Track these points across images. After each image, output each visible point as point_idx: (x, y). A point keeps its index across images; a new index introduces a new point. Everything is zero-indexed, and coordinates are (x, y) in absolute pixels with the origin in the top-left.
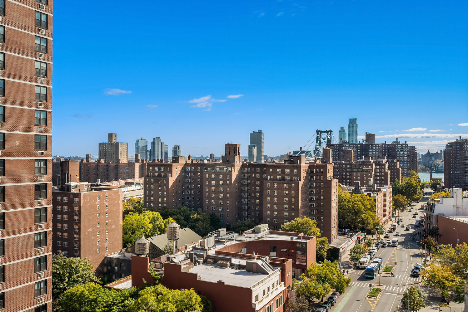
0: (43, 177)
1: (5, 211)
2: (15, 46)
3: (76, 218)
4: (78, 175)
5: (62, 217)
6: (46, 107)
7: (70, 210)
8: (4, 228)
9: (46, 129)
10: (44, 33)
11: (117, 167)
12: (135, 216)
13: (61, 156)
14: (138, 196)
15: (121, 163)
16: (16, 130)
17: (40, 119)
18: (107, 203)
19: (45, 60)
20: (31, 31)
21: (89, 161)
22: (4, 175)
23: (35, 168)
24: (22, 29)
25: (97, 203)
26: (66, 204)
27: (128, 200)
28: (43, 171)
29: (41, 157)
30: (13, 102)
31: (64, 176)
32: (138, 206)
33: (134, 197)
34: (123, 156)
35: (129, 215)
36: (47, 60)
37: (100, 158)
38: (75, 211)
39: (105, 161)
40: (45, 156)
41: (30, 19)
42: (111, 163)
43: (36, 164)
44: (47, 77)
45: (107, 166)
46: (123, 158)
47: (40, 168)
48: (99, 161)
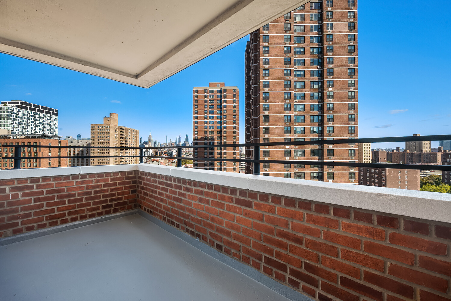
0: (353, 158)
1: (334, 172)
2: (338, 99)
3: (383, 182)
4: (386, 158)
5: (375, 180)
6: (355, 124)
7: (379, 177)
8: (334, 179)
9: (354, 135)
10: (353, 89)
11: (420, 155)
12: (431, 187)
13: (380, 148)
14: (439, 175)
15: (424, 152)
16: (339, 136)
17: (351, 130)
18: (406, 176)
19: (354, 102)
20: (346, 90)
21: (398, 151)
22: (333, 156)
23: (349, 153)
24: (342, 90)
25: (399, 175)
26: (377, 174)
27: (429, 176)
28: (353, 155)
29: (352, 148)
30: (337, 124)
31: (376, 159)
32: (438, 181)
33: (435, 175)
34: (426, 148)
35: (426, 185)
36: (355, 102)
37: (407, 149)
38: (383, 178)
39: (411, 151)
40: (354, 148)
41: (345, 85)
42: (415, 152)
43: (350, 152)
44: (355, 110)
45: (412, 154)
46: (426, 149)
47: (351, 153)
48: (405, 151)
